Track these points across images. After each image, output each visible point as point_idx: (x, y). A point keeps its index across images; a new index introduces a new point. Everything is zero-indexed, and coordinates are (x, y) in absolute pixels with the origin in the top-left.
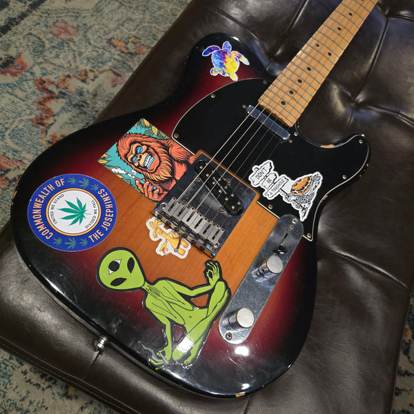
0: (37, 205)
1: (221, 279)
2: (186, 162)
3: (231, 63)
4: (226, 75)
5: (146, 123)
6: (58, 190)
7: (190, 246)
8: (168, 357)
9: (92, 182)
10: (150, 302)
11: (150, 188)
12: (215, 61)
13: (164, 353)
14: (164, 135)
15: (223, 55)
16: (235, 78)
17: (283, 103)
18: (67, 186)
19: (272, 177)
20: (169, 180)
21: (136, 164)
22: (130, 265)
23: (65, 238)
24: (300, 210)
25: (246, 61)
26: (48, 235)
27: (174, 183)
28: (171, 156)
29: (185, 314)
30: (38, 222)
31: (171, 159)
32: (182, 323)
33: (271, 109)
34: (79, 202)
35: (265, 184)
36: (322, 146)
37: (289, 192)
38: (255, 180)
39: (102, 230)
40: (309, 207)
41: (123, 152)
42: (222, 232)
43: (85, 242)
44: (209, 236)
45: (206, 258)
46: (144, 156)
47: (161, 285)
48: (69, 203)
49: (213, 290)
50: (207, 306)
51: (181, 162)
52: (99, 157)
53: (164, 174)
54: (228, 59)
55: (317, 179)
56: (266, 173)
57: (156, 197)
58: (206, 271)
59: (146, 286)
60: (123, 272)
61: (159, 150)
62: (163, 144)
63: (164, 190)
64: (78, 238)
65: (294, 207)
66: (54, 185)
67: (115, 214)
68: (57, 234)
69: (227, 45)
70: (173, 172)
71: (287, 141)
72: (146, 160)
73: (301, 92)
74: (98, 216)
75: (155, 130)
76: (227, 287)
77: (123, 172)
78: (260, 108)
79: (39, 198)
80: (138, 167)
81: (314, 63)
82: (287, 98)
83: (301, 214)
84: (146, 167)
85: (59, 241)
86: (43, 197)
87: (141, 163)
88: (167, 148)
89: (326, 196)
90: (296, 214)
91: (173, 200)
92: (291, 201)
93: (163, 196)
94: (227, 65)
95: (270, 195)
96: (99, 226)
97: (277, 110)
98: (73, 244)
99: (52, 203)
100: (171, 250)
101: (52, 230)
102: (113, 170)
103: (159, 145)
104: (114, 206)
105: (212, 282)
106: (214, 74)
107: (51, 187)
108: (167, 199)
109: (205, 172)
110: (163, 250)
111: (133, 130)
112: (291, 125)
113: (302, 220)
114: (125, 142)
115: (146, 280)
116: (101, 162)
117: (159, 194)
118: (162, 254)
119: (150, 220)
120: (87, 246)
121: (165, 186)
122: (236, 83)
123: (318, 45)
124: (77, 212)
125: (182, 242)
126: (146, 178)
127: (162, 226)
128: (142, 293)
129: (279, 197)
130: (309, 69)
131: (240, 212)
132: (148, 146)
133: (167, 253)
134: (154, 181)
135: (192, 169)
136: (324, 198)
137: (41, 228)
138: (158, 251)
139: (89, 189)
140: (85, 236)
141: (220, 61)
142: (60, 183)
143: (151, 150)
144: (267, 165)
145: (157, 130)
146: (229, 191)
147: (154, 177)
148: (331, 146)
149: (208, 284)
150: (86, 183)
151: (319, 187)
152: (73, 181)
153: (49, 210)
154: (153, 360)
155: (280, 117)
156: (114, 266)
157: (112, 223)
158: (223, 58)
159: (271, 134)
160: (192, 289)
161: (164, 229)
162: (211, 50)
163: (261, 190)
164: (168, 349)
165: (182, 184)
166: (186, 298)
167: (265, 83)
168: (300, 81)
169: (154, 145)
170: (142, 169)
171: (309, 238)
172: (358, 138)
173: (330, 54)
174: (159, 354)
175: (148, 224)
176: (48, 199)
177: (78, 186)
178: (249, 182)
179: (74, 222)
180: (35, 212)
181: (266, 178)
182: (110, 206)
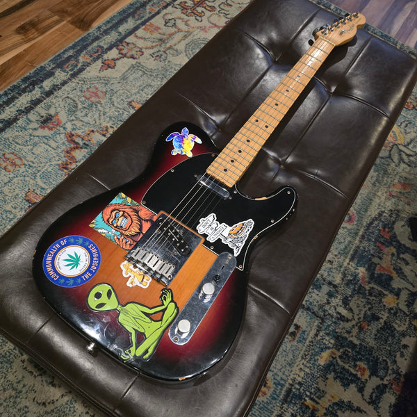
0: (49, 258)
1: (172, 301)
2: (151, 220)
3: (188, 144)
4: (184, 154)
5: (123, 195)
6: (62, 247)
7: (151, 279)
8: (132, 354)
9: (85, 240)
10: (121, 319)
11: (124, 241)
12: (175, 144)
13: (130, 352)
14: (135, 203)
15: (181, 139)
16: (190, 155)
17: (225, 170)
18: (68, 244)
19: (214, 226)
20: (139, 234)
21: (115, 225)
22: (109, 294)
23: (66, 278)
24: (235, 248)
25: (199, 141)
26: (56, 277)
27: (141, 236)
28: (140, 217)
29: (146, 325)
30: (50, 269)
31: (140, 219)
32: (143, 331)
33: (215, 176)
34: (76, 254)
35: (209, 232)
36: (256, 199)
37: (226, 235)
38: (201, 229)
39: (91, 272)
40: (241, 245)
42: (173, 268)
43: (79, 281)
44: (163, 272)
45: (162, 287)
46: (120, 219)
47: (130, 307)
48: (69, 255)
49: (166, 309)
50: (161, 320)
51: (147, 221)
52: (90, 223)
53: (135, 230)
54: (185, 141)
55: (249, 224)
56: (210, 223)
57: (128, 247)
58: (162, 296)
59: (119, 308)
60: (104, 299)
61: (131, 214)
62: (134, 209)
63: (134, 241)
64: (75, 278)
65: (230, 246)
66: (60, 244)
67: (99, 260)
68: (61, 276)
69: (185, 130)
70: (141, 229)
71: (228, 199)
72: (123, 222)
73: (240, 160)
74: (88, 263)
75: (129, 200)
76: (176, 306)
77: (106, 231)
78: (207, 175)
80: (116, 227)
81: (252, 136)
82: (228, 166)
83: (235, 251)
84: (121, 227)
85: (62, 281)
86: (52, 253)
87: (119, 224)
88: (137, 212)
89: (256, 236)
90: (232, 251)
91: (138, 249)
92: (228, 242)
93: (133, 246)
94: (184, 146)
95: (212, 239)
96: (89, 270)
97: (221, 176)
98: (71, 282)
99: (58, 256)
100: (137, 283)
101: (58, 274)
102: (99, 231)
103: (131, 210)
104: (99, 255)
105: (166, 303)
106: (174, 154)
107: (58, 246)
108: (135, 247)
109: (163, 226)
110: (132, 283)
111: (114, 201)
112: (231, 186)
113: (236, 255)
114: (108, 210)
115: (119, 303)
116: (91, 226)
117: (130, 245)
118: (131, 286)
119: (123, 263)
120: (81, 283)
121: (136, 239)
122: (191, 159)
123: (257, 121)
124: (75, 261)
125: (145, 277)
126: (122, 234)
127: (132, 267)
128: (115, 313)
129: (219, 240)
130: (248, 141)
131: (190, 252)
132: (124, 212)
133: (134, 285)
134: (127, 236)
135: (154, 225)
136: (255, 238)
137: (51, 273)
138: (128, 284)
139: (82, 245)
140: (79, 277)
141: (179, 144)
142: (63, 243)
143: (126, 214)
144: (211, 217)
145: (130, 199)
146: (180, 238)
147: (127, 233)
148: (264, 198)
149: (163, 305)
150: (81, 241)
151: (251, 230)
152: (72, 240)
153: (56, 261)
154: (123, 356)
155: (222, 181)
157: (97, 267)
158: (182, 141)
159: (214, 194)
160: (151, 309)
161: (133, 269)
162: (172, 136)
163: (205, 236)
164: (133, 349)
165: (147, 236)
166: (147, 315)
167: (213, 156)
168: (240, 151)
169: (128, 210)
170: (119, 228)
171: (241, 268)
172: (287, 190)
173: (267, 127)
174: (127, 352)
175: (122, 266)
176: (55, 254)
177: (75, 244)
178: (197, 231)
179: (72, 268)
180: (48, 263)
181: (210, 227)
182: (96, 255)
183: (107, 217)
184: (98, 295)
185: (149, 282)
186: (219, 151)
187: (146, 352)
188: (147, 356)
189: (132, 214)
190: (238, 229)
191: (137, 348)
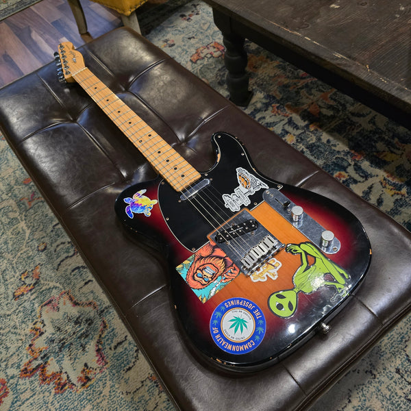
0: (230, 347)
1: (299, 245)
2: (214, 248)
3: (143, 201)
4: (152, 206)
5: (179, 267)
6: (220, 332)
7: (274, 259)
8: (342, 287)
9: (219, 310)
10: (307, 290)
11: (229, 274)
12: (139, 211)
13: (340, 289)
14: (191, 257)
15: (135, 205)
16: (155, 202)
17: (183, 176)
18: (219, 326)
19: (235, 197)
20: (225, 260)
21: (210, 279)
22: (281, 297)
23: (255, 333)
24: (261, 187)
25: (143, 191)
26: (252, 343)
27: (227, 258)
28: (208, 256)
29: (318, 271)
30: (242, 348)
31: (210, 256)
32: (323, 274)
33: (186, 184)
34: (231, 321)
35: (240, 203)
36: (218, 161)
37: (247, 190)
38: (235, 208)
39: (254, 309)
40: (259, 181)
41: (199, 286)
42: (269, 237)
43: (261, 322)
44: (271, 245)
45: (284, 251)
46: (205, 273)
47: (296, 281)
48: (231, 327)
49: (305, 252)
50: (315, 258)
51: (213, 251)
52: (201, 302)
53: (220, 263)
54: (139, 202)
55: (241, 171)
57: (236, 272)
58: (292, 253)
59: (296, 290)
60: (285, 302)
62: (198, 259)
63: (232, 265)
64: (257, 325)
65: (258, 190)
66: (217, 334)
67: (244, 300)
68: (252, 338)
69: (126, 200)
70: (221, 258)
71: (211, 181)
72: (209, 272)
73: (176, 162)
74: (244, 311)
75: (186, 262)
76: (305, 243)
77: (214, 289)
78: (184, 191)
79: (224, 345)
80: (212, 279)
81: (155, 148)
82: (180, 173)
83: (264, 187)
84: (213, 274)
85: (257, 337)
86: (224, 343)
87: (209, 276)
88: (202, 258)
89: (254, 169)
90: (263, 190)
91: (242, 261)
93: (236, 268)
94: (144, 204)
95: (247, 202)
96: (251, 311)
97: (187, 181)
98: (260, 329)
99: (229, 338)
100: (275, 271)
101: (249, 341)
102: (212, 295)
103: (198, 262)
104: (238, 299)
105: (300, 251)
106: (150, 214)
107: (218, 336)
109: (226, 237)
110: (274, 275)
111: (184, 276)
112: (200, 176)
113: (268, 188)
114: (192, 283)
115: (292, 290)
116: (204, 301)
117: (235, 269)
118: (276, 277)
119: (252, 279)
120: (263, 320)
121: (229, 264)
122: (160, 202)
124: (239, 323)
125: (271, 263)
126: (221, 275)
127: (258, 273)
128: (301, 295)
129: (250, 196)
130: (159, 152)
131: (257, 223)
132: (198, 269)
133: (276, 273)
134: (224, 271)
135: (220, 245)
136: (255, 171)
137: (246, 347)
138: (274, 278)
139: (223, 313)
140: (256, 321)
141: (140, 208)
142: (215, 330)
143: (201, 268)
144: (225, 198)
145: (186, 261)
146: (241, 225)
147: (221, 270)
148: (219, 155)
149: (301, 253)
150: (218, 314)
151: (247, 171)
152: (215, 322)
153: (234, 340)
154: (345, 294)
155: (193, 180)
157: (250, 303)
158: (138, 205)
159: (205, 189)
160: (302, 264)
161: (260, 272)
162: (129, 212)
163: (242, 206)
164: (338, 286)
166: (308, 268)
167: (163, 183)
168: (168, 161)
169: (197, 265)
170: (214, 277)
171: (280, 187)
172: (216, 138)
173: (150, 135)
174: (340, 291)
175: (255, 281)
176: (226, 340)
177: (220, 320)
178: (236, 212)
179: (246, 326)
180: (234, 349)
181: (235, 201)
182: (238, 302)
183: (199, 284)
184: (280, 307)
185: (276, 261)
186: (161, 177)
187: (342, 275)
188: (346, 275)
189: (202, 262)
190: (243, 181)
191: (337, 282)
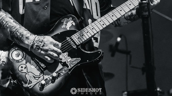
4: (66, 28)
8: (27, 85)
10: (27, 76)
12: (65, 23)
17: (78, 38)
18: (17, 50)
19: (66, 57)
22: (25, 68)
24: (70, 66)
25: (74, 24)
29: (33, 80)
33: (74, 39)
34: (19, 53)
35: (63, 58)
36: (86, 52)
37: (69, 61)
38: (61, 56)
39: (22, 60)
40: (72, 66)
47: (30, 73)
48: (17, 53)
49: (40, 77)
50: (38, 80)
54: (69, 23)
55: (79, 59)
56: (65, 55)
59: (27, 73)
60: (23, 69)
65: (68, 65)
66: (15, 49)
68: (13, 59)
69: (71, 18)
73: (86, 36)
74: (22, 57)
76: (43, 77)
78: (71, 38)
79: (12, 51)
83: (69, 67)
85: (13, 60)
90: (68, 67)
94: (68, 25)
95: (63, 61)
98: (15, 61)
99: (14, 52)
101: (12, 58)
105: (41, 76)
106: (63, 27)
107: (14, 49)
112: (78, 44)
115: (27, 71)
122: (68, 30)
123: (101, 21)
124: (18, 55)
130: (93, 29)
136: (78, 65)
137: (11, 57)
138: (32, 67)
139: (22, 51)
140: (18, 60)
141: (66, 23)
144: (66, 53)
151: (78, 62)
152: (19, 49)
153: (13, 54)
154: (24, 85)
155: (76, 42)
156: (22, 67)
160: (36, 76)
161: (34, 63)
162: (65, 20)
163: (61, 59)
164: (27, 84)
166: (34, 77)
167: (77, 31)
173: (103, 25)
174: (25, 85)
175: (31, 61)
179: (17, 57)
180: (10, 53)
182: (25, 55)
185: (38, 68)
187: (31, 86)
190: (74, 60)
191: (29, 84)
